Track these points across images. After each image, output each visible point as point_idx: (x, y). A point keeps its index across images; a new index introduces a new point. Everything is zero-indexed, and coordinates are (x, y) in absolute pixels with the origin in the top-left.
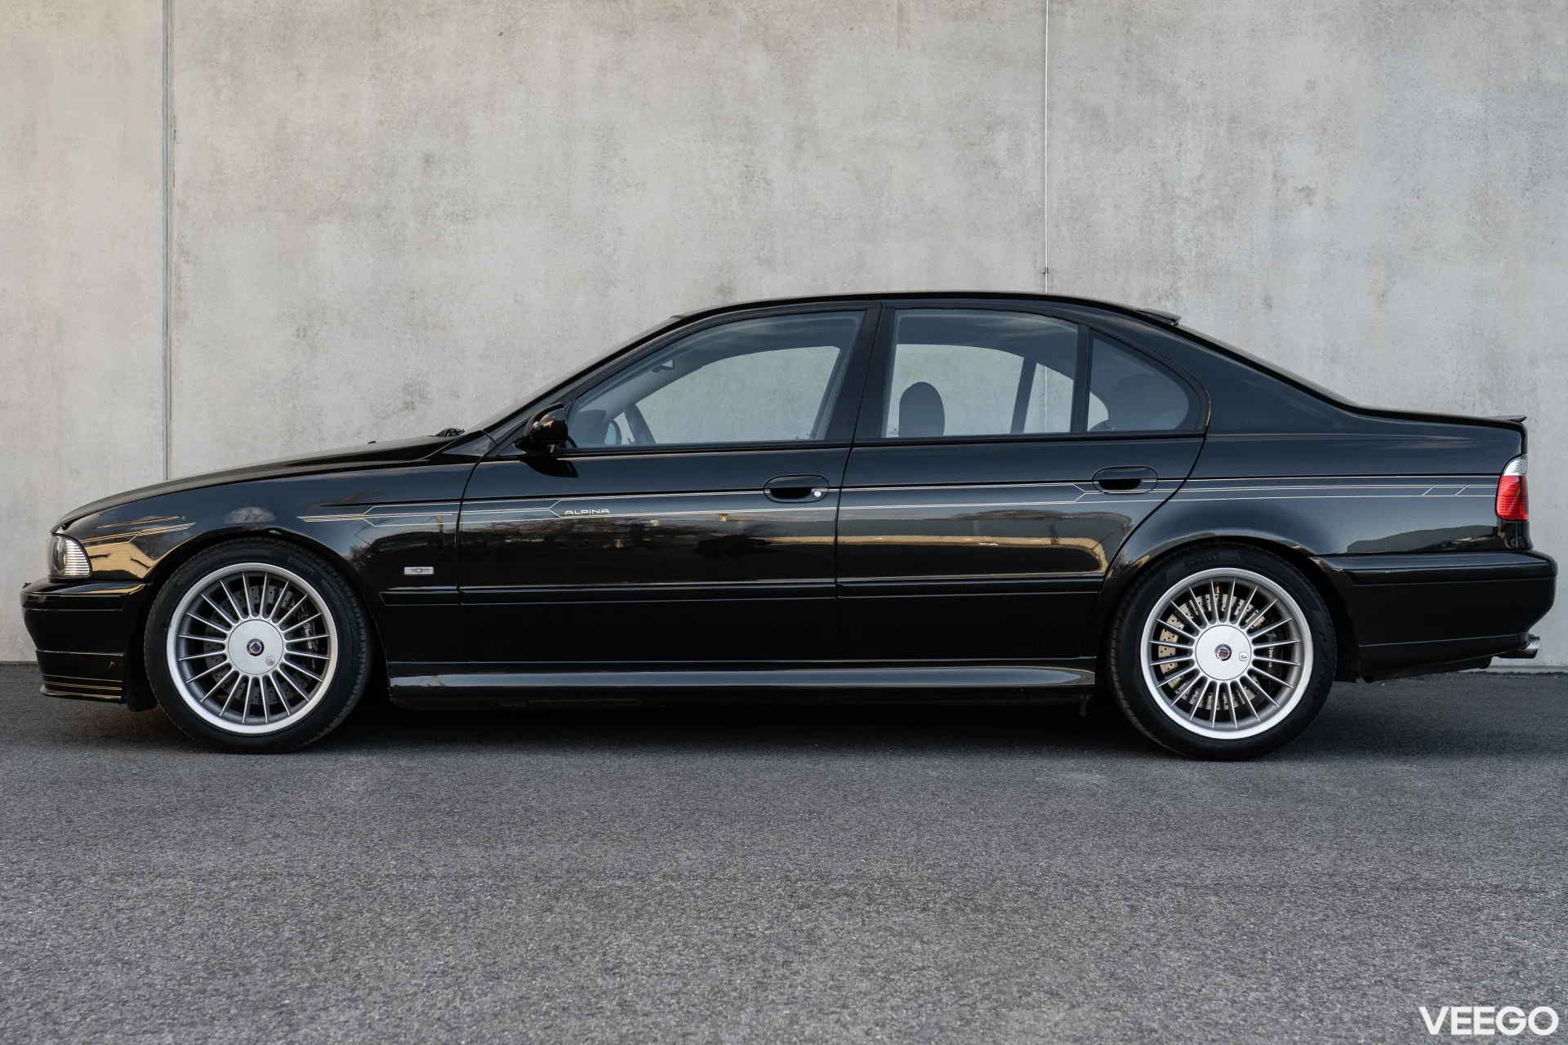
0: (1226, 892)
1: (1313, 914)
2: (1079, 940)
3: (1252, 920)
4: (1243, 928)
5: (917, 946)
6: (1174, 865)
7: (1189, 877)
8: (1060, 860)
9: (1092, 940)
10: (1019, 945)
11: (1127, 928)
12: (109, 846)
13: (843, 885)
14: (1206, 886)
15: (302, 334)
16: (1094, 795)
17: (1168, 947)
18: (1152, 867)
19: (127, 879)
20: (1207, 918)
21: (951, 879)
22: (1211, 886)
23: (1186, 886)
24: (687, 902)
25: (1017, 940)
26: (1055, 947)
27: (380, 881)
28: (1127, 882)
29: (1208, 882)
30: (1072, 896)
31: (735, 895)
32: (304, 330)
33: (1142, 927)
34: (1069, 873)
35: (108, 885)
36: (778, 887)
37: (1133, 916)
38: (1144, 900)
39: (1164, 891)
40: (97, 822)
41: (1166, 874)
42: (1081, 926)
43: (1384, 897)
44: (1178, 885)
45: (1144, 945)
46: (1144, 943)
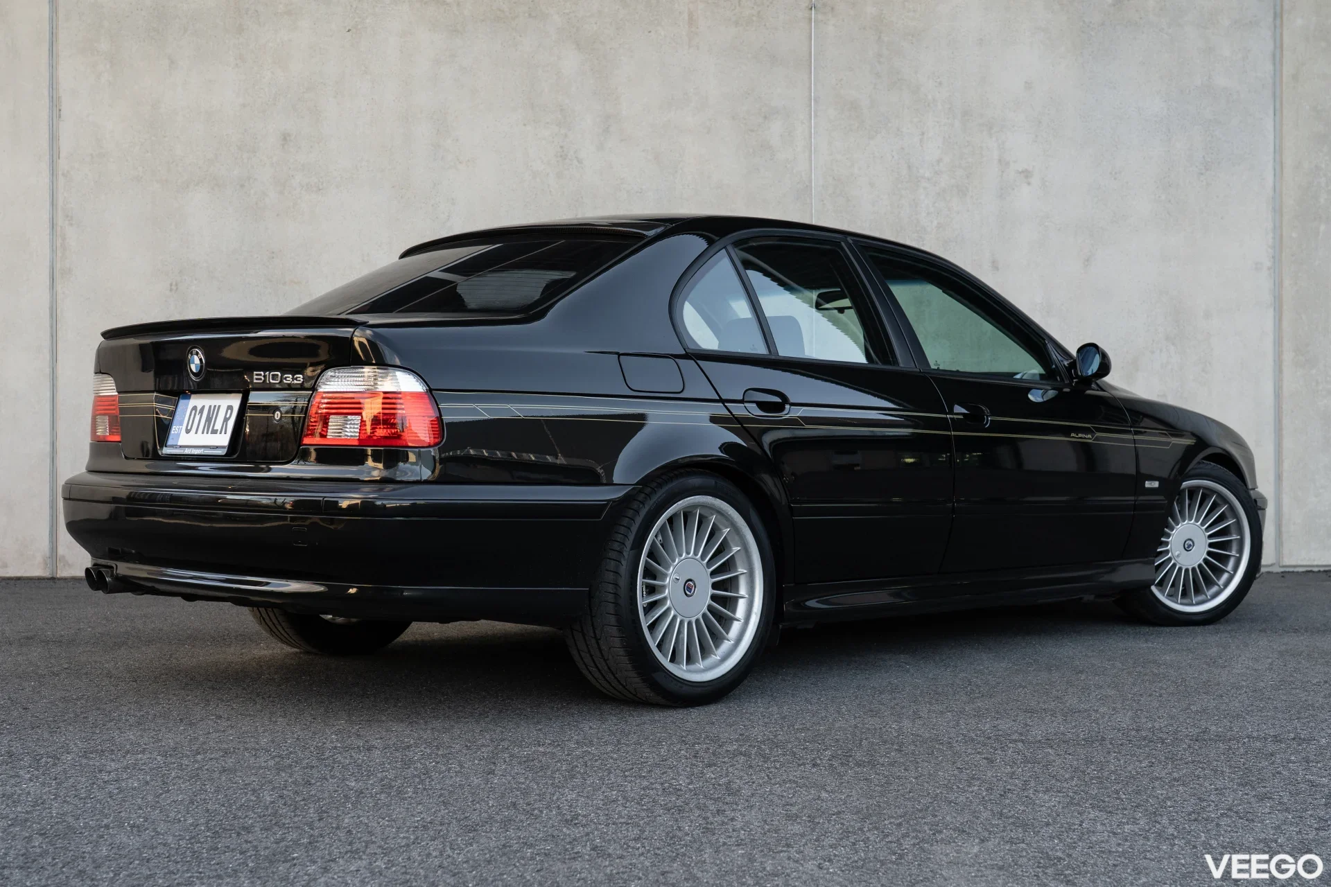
1: (1140, 762)
3: (1093, 767)
4: (1088, 774)
5: (824, 795)
7: (1021, 734)
11: (993, 776)
12: (71, 729)
14: (1040, 741)
17: (1035, 791)
18: (986, 727)
19: (101, 756)
20: (1054, 767)
23: (1022, 741)
28: (972, 740)
29: (1039, 738)
30: (932, 752)
33: (1004, 775)
35: (84, 761)
37: (992, 766)
39: (1007, 746)
40: (50, 708)
41: (1001, 732)
43: (1189, 747)
44: (1016, 741)
45: (1014, 790)
46: (1013, 788)
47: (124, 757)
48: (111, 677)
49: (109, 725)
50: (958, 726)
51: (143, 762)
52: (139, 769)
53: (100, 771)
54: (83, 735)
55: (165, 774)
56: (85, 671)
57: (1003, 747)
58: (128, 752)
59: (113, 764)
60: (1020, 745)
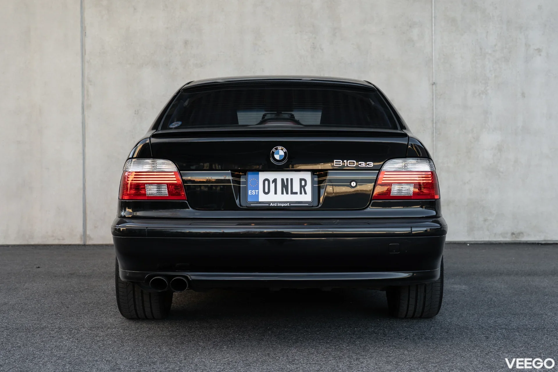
0: (522, 331)
3: (534, 341)
6: (500, 321)
7: (506, 325)
12: (86, 317)
13: (373, 329)
14: (514, 329)
16: (464, 294)
18: (491, 322)
19: (97, 329)
21: (414, 327)
22: (515, 329)
23: (506, 329)
24: (314, 336)
27: (194, 329)
28: (483, 328)
29: (514, 327)
31: (332, 334)
34: (459, 324)
35: (90, 332)
36: (348, 330)
37: (487, 340)
38: (490, 334)
39: (498, 331)
40: (78, 307)
44: (503, 328)
47: (107, 330)
48: (105, 293)
49: (102, 315)
50: (478, 321)
51: (114, 332)
52: (113, 336)
53: (96, 336)
54: (91, 319)
55: (123, 338)
56: (94, 290)
57: (496, 331)
58: (109, 328)
59: (102, 333)
60: (504, 331)
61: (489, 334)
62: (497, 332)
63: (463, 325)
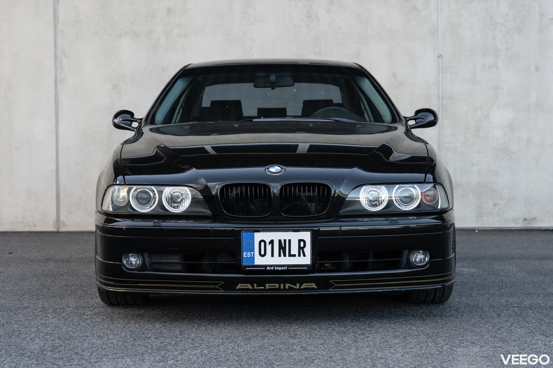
2: (479, 325)
6: (511, 300)
7: (519, 304)
8: (464, 299)
9: (484, 325)
10: (455, 327)
11: (497, 321)
15: (115, 87)
17: (515, 327)
18: (503, 301)
23: (518, 307)
25: (454, 326)
26: (470, 328)
28: (494, 306)
30: (472, 311)
32: (116, 86)
33: (503, 321)
37: (499, 317)
38: (502, 312)
41: (509, 303)
42: (479, 321)
44: (515, 307)
45: (505, 327)
46: (505, 326)
61: (500, 311)
62: (509, 310)
63: (472, 304)
